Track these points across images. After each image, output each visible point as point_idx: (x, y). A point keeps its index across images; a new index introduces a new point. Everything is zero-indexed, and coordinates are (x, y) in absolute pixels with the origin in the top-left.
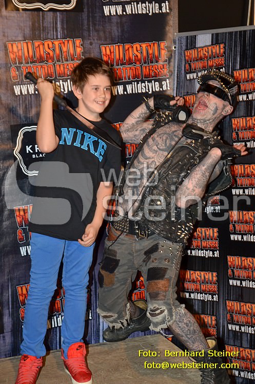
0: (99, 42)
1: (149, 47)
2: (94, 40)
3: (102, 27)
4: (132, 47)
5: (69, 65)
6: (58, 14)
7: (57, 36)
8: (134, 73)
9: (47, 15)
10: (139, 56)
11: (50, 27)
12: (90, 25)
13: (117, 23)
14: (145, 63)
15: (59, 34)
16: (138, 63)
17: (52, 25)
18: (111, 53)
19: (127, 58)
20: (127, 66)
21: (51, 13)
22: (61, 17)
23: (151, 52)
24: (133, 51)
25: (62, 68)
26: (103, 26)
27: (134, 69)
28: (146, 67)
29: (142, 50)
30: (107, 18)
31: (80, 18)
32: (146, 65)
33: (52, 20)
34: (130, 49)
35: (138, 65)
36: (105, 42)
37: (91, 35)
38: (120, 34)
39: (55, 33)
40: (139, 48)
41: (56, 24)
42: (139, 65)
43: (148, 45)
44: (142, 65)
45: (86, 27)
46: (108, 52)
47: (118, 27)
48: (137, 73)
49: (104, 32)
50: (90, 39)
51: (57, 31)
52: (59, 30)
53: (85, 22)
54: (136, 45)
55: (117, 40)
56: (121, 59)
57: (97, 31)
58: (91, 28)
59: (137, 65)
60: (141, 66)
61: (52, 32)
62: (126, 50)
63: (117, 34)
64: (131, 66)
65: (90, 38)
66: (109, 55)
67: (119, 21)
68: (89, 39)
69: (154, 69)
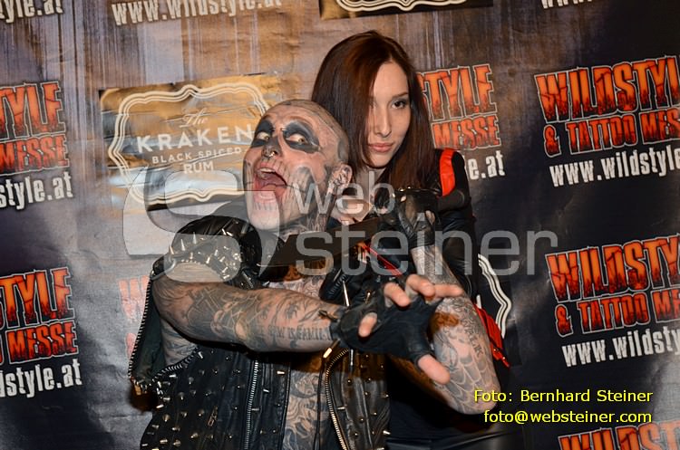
0: (531, 67)
1: (654, 70)
2: (518, 64)
3: (536, 34)
4: (612, 73)
5: (463, 124)
6: (435, 14)
7: (434, 63)
8: (620, 131)
9: (410, 21)
10: (630, 91)
11: (418, 44)
12: (509, 32)
13: (573, 22)
14: (646, 105)
15: (438, 57)
16: (627, 107)
17: (422, 40)
18: (559, 90)
19: (600, 97)
20: (600, 117)
21: (420, 16)
22: (442, 21)
23: (659, 79)
24: (613, 80)
25: (446, 131)
26: (539, 33)
27: (618, 122)
28: (648, 116)
29: (635, 77)
30: (548, 14)
31: (486, 20)
32: (649, 110)
33: (422, 31)
34: (607, 78)
35: (628, 113)
36: (546, 67)
37: (512, 53)
38: (580, 47)
39: (428, 57)
40: (628, 74)
41: (432, 36)
42: (631, 113)
43: (651, 64)
44: (639, 111)
45: (498, 37)
46: (553, 89)
47: (574, 31)
48: (626, 131)
49: (543, 45)
50: (510, 64)
51: (433, 51)
52: (437, 49)
53: (499, 27)
54: (622, 68)
55: (573, 59)
56: (584, 100)
57: (526, 43)
58: (511, 37)
59: (626, 113)
60: (636, 114)
61: (422, 56)
62: (598, 81)
63: (572, 46)
64: (610, 115)
65: (508, 61)
66: (554, 95)
67: (577, 17)
68: (506, 63)
69: (671, 120)
